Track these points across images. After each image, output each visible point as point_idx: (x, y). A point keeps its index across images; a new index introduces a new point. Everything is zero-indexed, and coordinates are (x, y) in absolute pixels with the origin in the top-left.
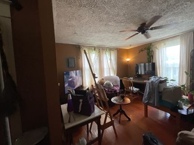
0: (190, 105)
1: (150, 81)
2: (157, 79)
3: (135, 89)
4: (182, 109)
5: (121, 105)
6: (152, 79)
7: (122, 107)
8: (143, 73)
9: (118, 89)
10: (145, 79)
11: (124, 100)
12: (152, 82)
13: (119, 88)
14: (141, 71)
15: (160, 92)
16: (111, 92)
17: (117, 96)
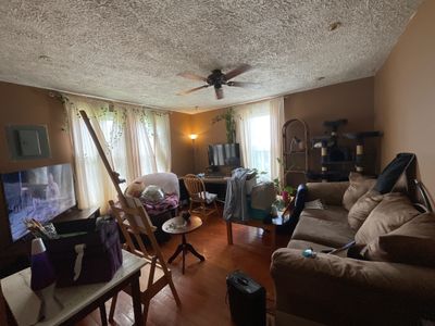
0: (284, 209)
1: (233, 178)
2: (243, 172)
3: (210, 196)
4: (276, 217)
5: (183, 234)
6: (237, 173)
7: (187, 238)
8: (222, 163)
9: (175, 201)
10: (225, 175)
11: (189, 223)
12: (236, 179)
13: (177, 199)
14: (219, 160)
15: (248, 196)
16: (161, 209)
17: (173, 216)
